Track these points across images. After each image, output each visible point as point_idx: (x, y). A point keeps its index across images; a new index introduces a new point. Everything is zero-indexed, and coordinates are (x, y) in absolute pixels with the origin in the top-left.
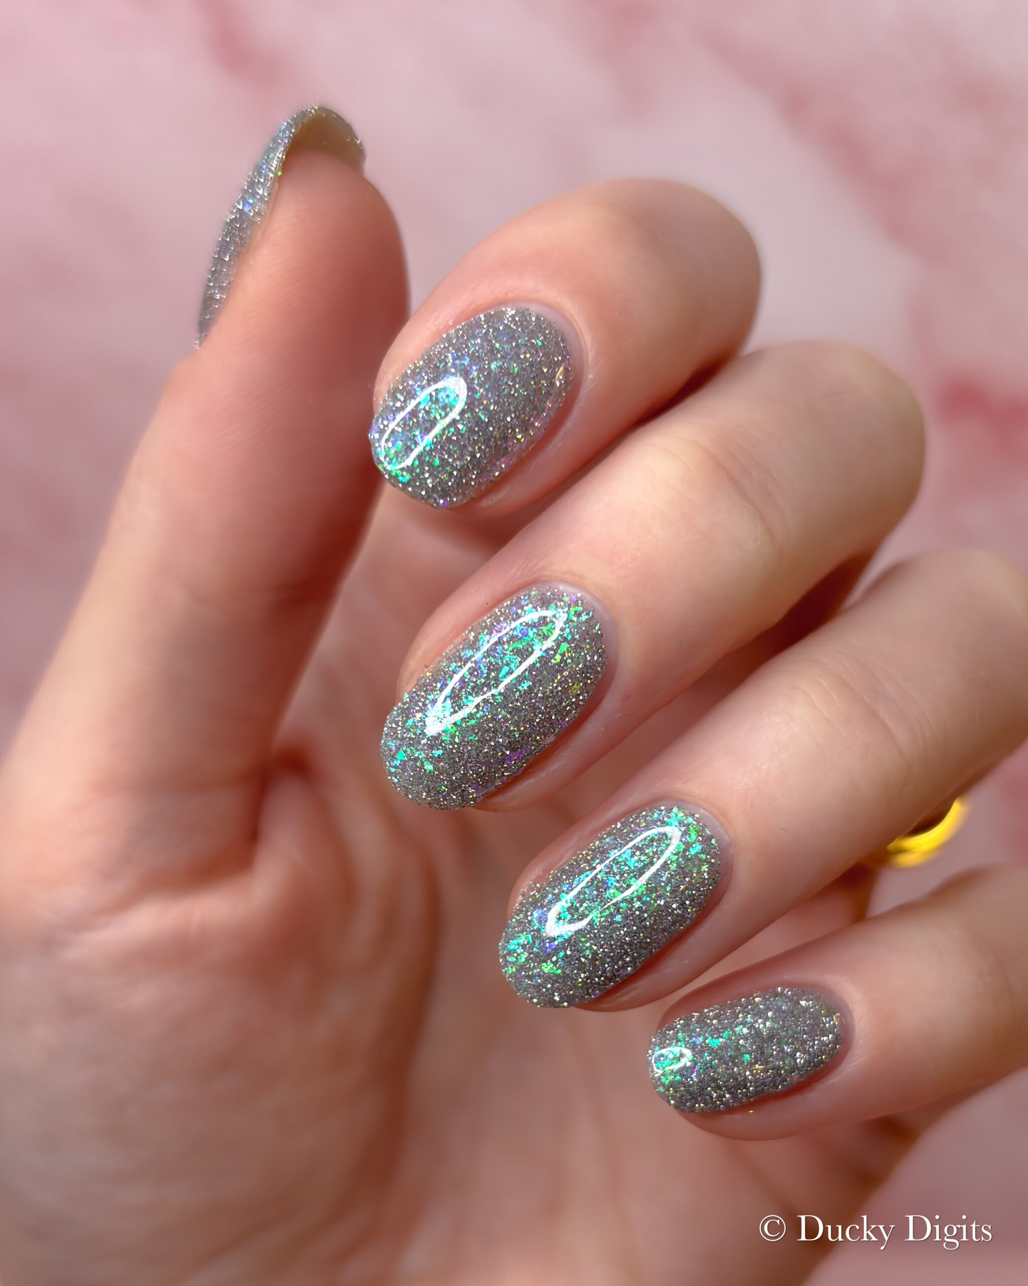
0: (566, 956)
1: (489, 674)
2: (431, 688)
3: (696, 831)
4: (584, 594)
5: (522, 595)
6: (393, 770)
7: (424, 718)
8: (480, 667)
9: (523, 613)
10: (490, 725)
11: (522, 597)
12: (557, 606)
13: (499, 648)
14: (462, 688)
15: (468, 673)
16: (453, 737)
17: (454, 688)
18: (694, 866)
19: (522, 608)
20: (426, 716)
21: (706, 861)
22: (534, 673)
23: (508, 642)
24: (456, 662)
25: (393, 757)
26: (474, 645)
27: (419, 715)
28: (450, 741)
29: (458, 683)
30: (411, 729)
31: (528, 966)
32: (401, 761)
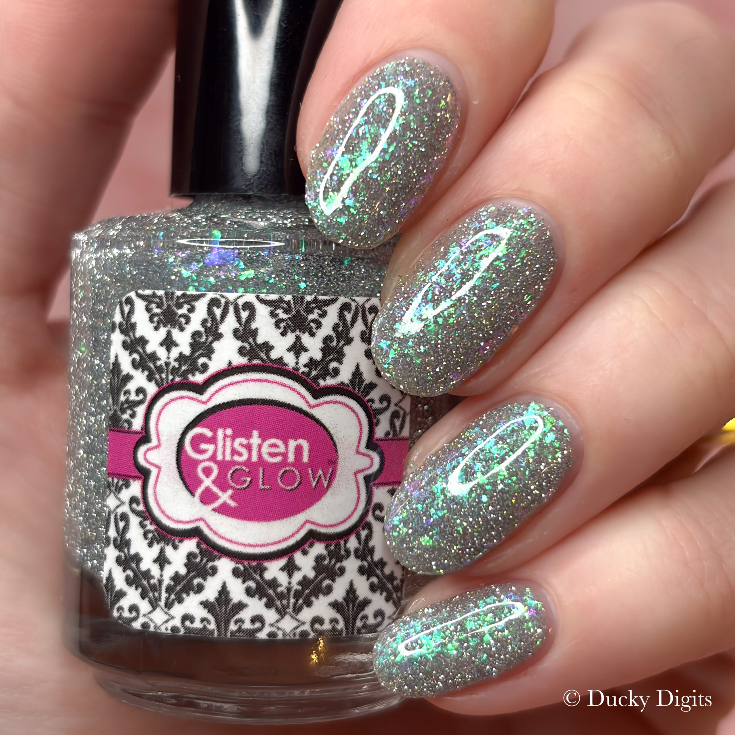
0: (440, 531)
16: (437, 334)
18: (549, 452)
28: (434, 338)
32: (392, 358)
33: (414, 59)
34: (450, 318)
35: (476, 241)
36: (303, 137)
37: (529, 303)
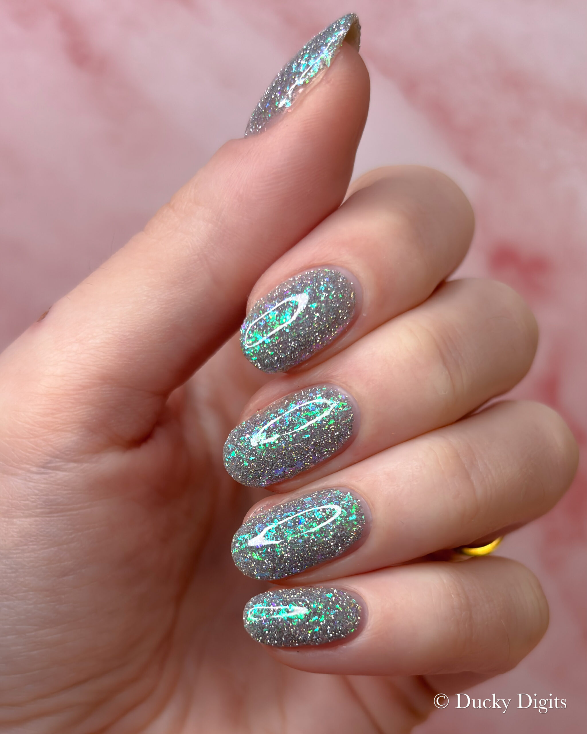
0: (267, 552)
1: (289, 425)
2: (258, 423)
3: (356, 508)
4: (350, 396)
5: (317, 388)
6: (227, 460)
7: (250, 438)
8: (286, 420)
9: (316, 398)
10: (283, 451)
11: (317, 389)
12: (334, 399)
13: (298, 413)
14: (273, 428)
15: (279, 421)
16: (262, 452)
17: (269, 427)
18: (349, 526)
19: (316, 394)
20: (252, 437)
21: (356, 526)
22: (313, 431)
23: (304, 411)
24: (274, 413)
25: (229, 453)
26: (286, 408)
27: (248, 436)
28: (260, 454)
29: (272, 425)
30: (242, 442)
31: (245, 551)
32: (232, 456)
33: (340, 273)
34: (274, 446)
35: (307, 405)
36: (255, 292)
37: (325, 453)
